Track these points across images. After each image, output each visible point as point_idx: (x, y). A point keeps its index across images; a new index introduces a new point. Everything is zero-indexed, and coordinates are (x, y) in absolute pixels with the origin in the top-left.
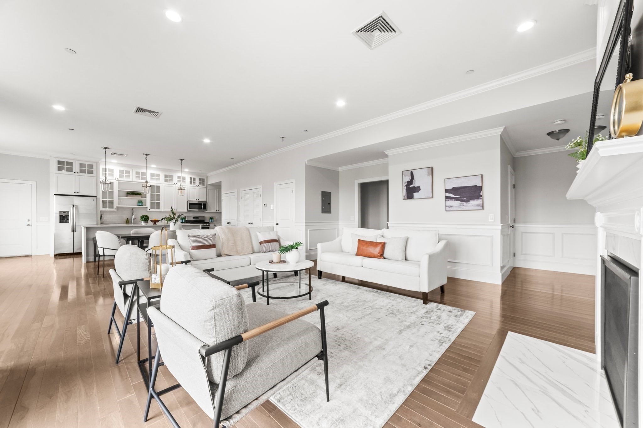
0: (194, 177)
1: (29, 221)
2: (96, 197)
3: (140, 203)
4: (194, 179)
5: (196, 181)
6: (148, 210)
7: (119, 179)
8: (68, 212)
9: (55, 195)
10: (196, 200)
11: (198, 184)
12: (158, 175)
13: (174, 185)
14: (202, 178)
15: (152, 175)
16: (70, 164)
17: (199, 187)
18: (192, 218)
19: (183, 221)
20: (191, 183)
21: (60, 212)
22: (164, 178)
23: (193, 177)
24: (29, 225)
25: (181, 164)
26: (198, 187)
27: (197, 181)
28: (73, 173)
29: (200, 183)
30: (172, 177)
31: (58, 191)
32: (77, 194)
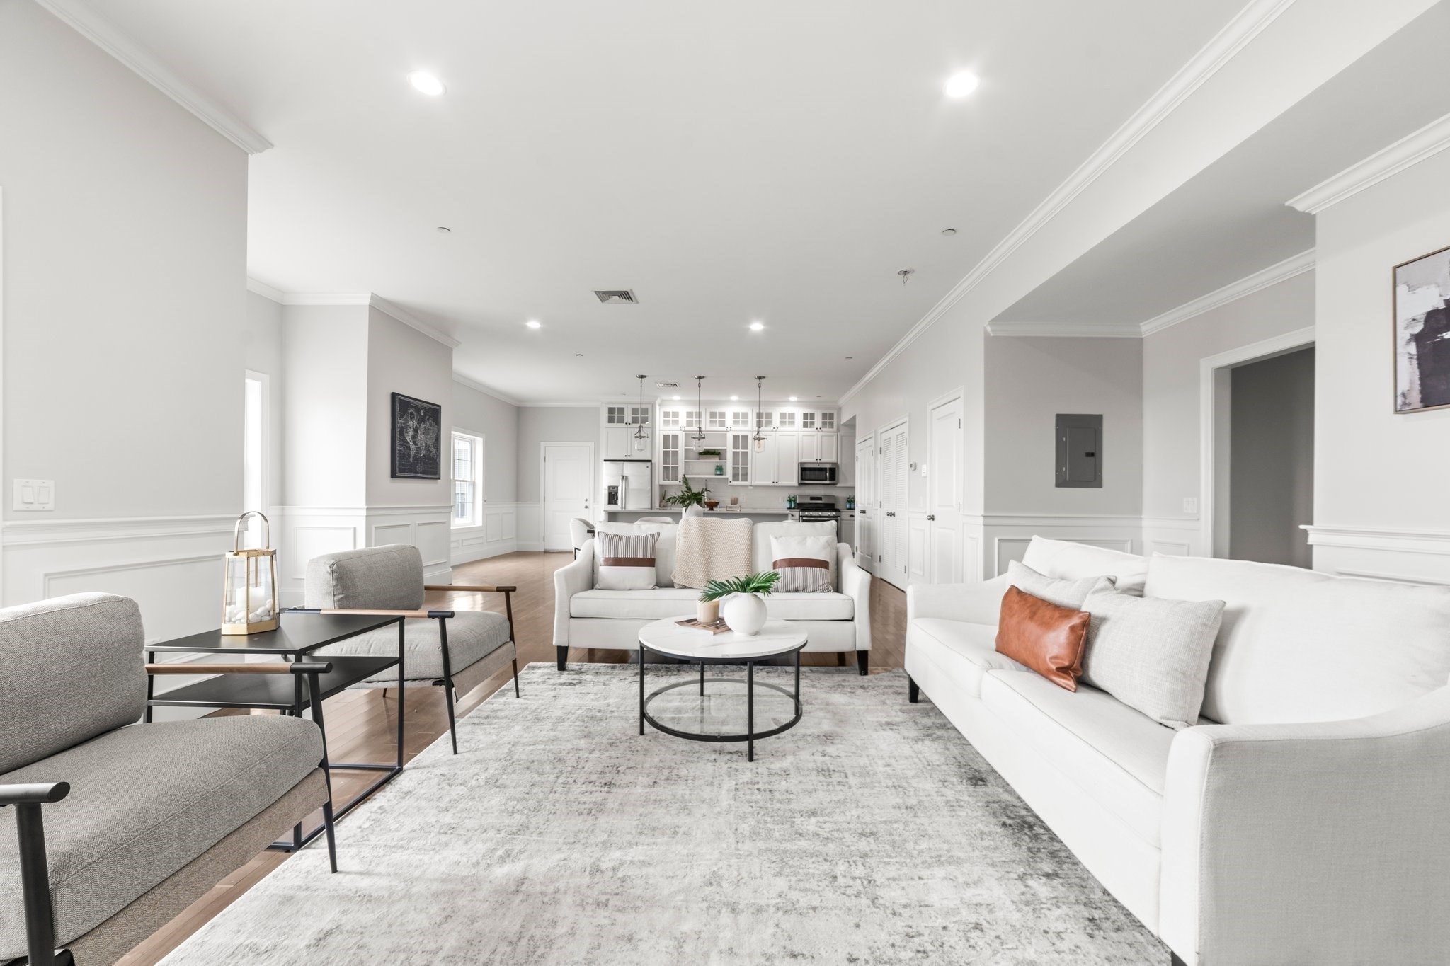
0: (812, 412)
1: (587, 500)
2: (650, 461)
3: (720, 469)
4: (812, 416)
5: (816, 420)
6: (729, 484)
7: (687, 428)
8: (617, 487)
9: (605, 461)
10: (814, 460)
11: (820, 426)
12: (745, 415)
13: (772, 431)
14: (828, 412)
15: (736, 415)
16: (621, 410)
17: (822, 432)
18: (809, 499)
19: (793, 506)
20: (805, 425)
21: (609, 487)
22: (755, 420)
23: (809, 411)
24: (586, 507)
25: (760, 387)
26: (818, 432)
27: (818, 421)
28: (623, 425)
29: (824, 424)
30: (769, 415)
31: (607, 455)
32: (629, 458)
